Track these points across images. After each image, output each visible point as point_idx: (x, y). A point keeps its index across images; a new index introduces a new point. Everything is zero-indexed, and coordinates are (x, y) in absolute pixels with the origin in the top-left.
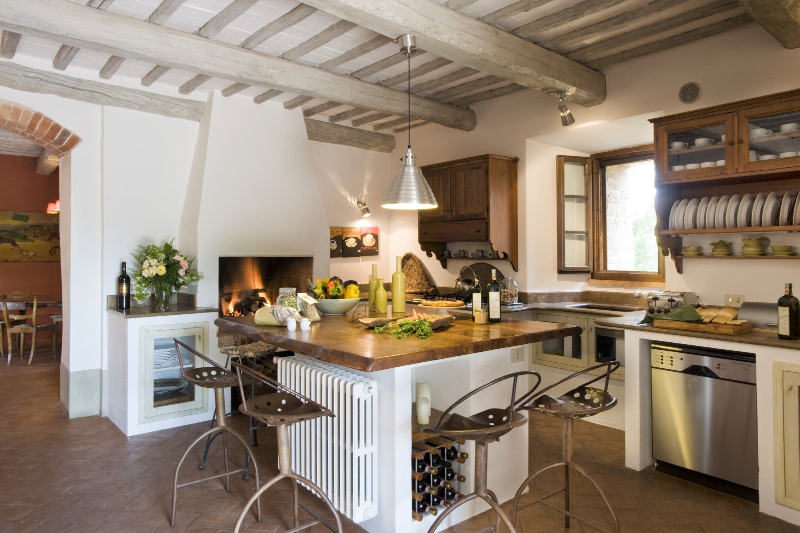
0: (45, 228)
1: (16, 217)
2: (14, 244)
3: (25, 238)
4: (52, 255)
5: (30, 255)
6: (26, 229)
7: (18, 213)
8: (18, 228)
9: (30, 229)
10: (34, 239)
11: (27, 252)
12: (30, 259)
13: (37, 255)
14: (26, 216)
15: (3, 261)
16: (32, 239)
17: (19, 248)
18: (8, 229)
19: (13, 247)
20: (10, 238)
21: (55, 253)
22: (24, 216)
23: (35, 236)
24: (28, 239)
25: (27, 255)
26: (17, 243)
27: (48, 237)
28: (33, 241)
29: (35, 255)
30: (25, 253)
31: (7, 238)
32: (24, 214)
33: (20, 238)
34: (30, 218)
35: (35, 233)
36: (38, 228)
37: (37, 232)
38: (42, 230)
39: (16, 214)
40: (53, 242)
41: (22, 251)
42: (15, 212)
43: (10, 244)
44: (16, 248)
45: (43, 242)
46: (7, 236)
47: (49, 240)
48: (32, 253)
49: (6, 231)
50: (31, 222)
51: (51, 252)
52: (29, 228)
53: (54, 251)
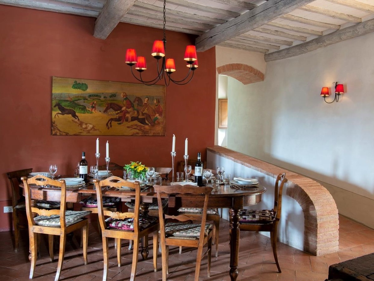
0: (102, 98)
1: (76, 86)
2: (74, 115)
3: (84, 109)
4: (109, 128)
5: (89, 128)
6: (85, 99)
7: (78, 81)
8: (78, 98)
9: (89, 99)
10: (92, 110)
11: (86, 124)
12: (89, 133)
13: (95, 128)
14: (85, 84)
15: (64, 134)
16: (90, 109)
17: (79, 120)
18: (68, 99)
19: (74, 119)
20: (71, 109)
21: (111, 126)
22: (83, 84)
23: (93, 107)
24: (86, 110)
25: (86, 128)
26: (77, 114)
27: (105, 108)
28: (91, 113)
29: (93, 128)
30: (84, 126)
31: (68, 108)
32: (83, 83)
33: (80, 108)
34: (88, 86)
35: (93, 103)
36: (96, 98)
37: (95, 102)
38: (100, 100)
39: (76, 82)
40: (110, 113)
41: (81, 124)
42: (75, 80)
43: (70, 115)
44: (76, 120)
45: (100, 113)
46: (68, 106)
47: (105, 111)
48: (91, 126)
49: (67, 101)
50: (89, 91)
51: (107, 125)
52: (87, 98)
53: (111, 123)
